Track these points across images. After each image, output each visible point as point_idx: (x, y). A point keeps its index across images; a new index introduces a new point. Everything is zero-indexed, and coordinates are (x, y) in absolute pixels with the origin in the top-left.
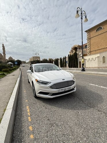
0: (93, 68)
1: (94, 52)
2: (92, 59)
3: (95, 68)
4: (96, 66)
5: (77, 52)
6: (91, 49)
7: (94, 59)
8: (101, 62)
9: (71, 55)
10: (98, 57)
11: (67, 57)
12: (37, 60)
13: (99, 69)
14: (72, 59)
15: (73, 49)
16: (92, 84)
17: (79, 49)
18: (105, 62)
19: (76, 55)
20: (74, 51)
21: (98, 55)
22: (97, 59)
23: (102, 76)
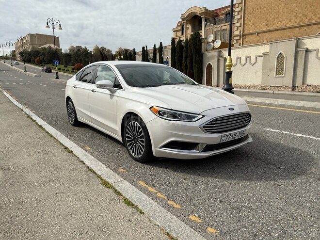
0: (247, 87)
1: (254, 38)
2: (248, 59)
3: (253, 87)
4: (258, 81)
5: (202, 33)
6: (246, 27)
7: (253, 61)
8: (271, 70)
9: (180, 41)
10: (265, 54)
11: (166, 47)
12: (50, 48)
13: (263, 91)
14: (184, 53)
15: (188, 22)
16: (272, 130)
17: (206, 21)
18: (282, 70)
19: (196, 41)
20: (189, 26)
21: (266, 48)
22: (260, 61)
23: (284, 110)
